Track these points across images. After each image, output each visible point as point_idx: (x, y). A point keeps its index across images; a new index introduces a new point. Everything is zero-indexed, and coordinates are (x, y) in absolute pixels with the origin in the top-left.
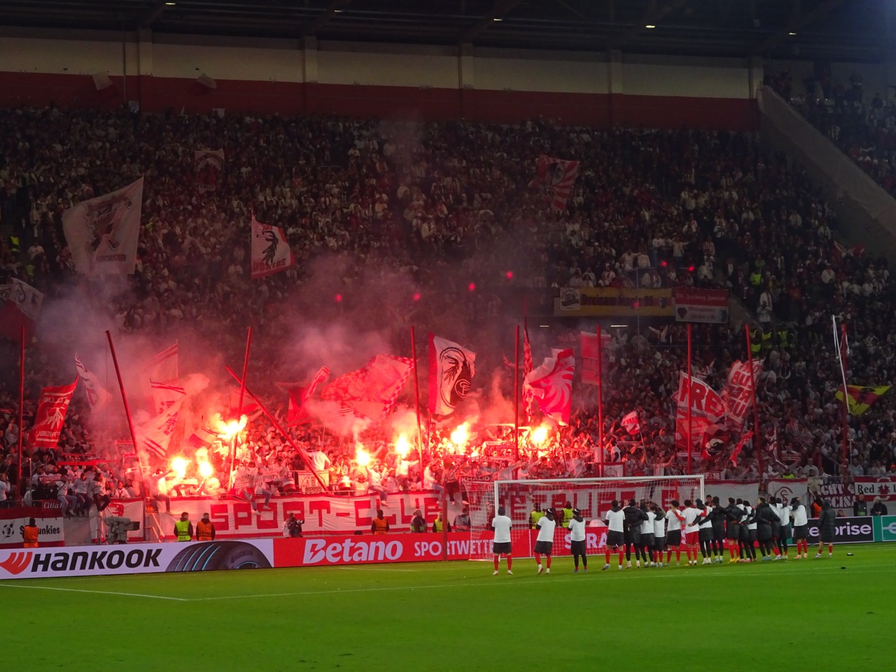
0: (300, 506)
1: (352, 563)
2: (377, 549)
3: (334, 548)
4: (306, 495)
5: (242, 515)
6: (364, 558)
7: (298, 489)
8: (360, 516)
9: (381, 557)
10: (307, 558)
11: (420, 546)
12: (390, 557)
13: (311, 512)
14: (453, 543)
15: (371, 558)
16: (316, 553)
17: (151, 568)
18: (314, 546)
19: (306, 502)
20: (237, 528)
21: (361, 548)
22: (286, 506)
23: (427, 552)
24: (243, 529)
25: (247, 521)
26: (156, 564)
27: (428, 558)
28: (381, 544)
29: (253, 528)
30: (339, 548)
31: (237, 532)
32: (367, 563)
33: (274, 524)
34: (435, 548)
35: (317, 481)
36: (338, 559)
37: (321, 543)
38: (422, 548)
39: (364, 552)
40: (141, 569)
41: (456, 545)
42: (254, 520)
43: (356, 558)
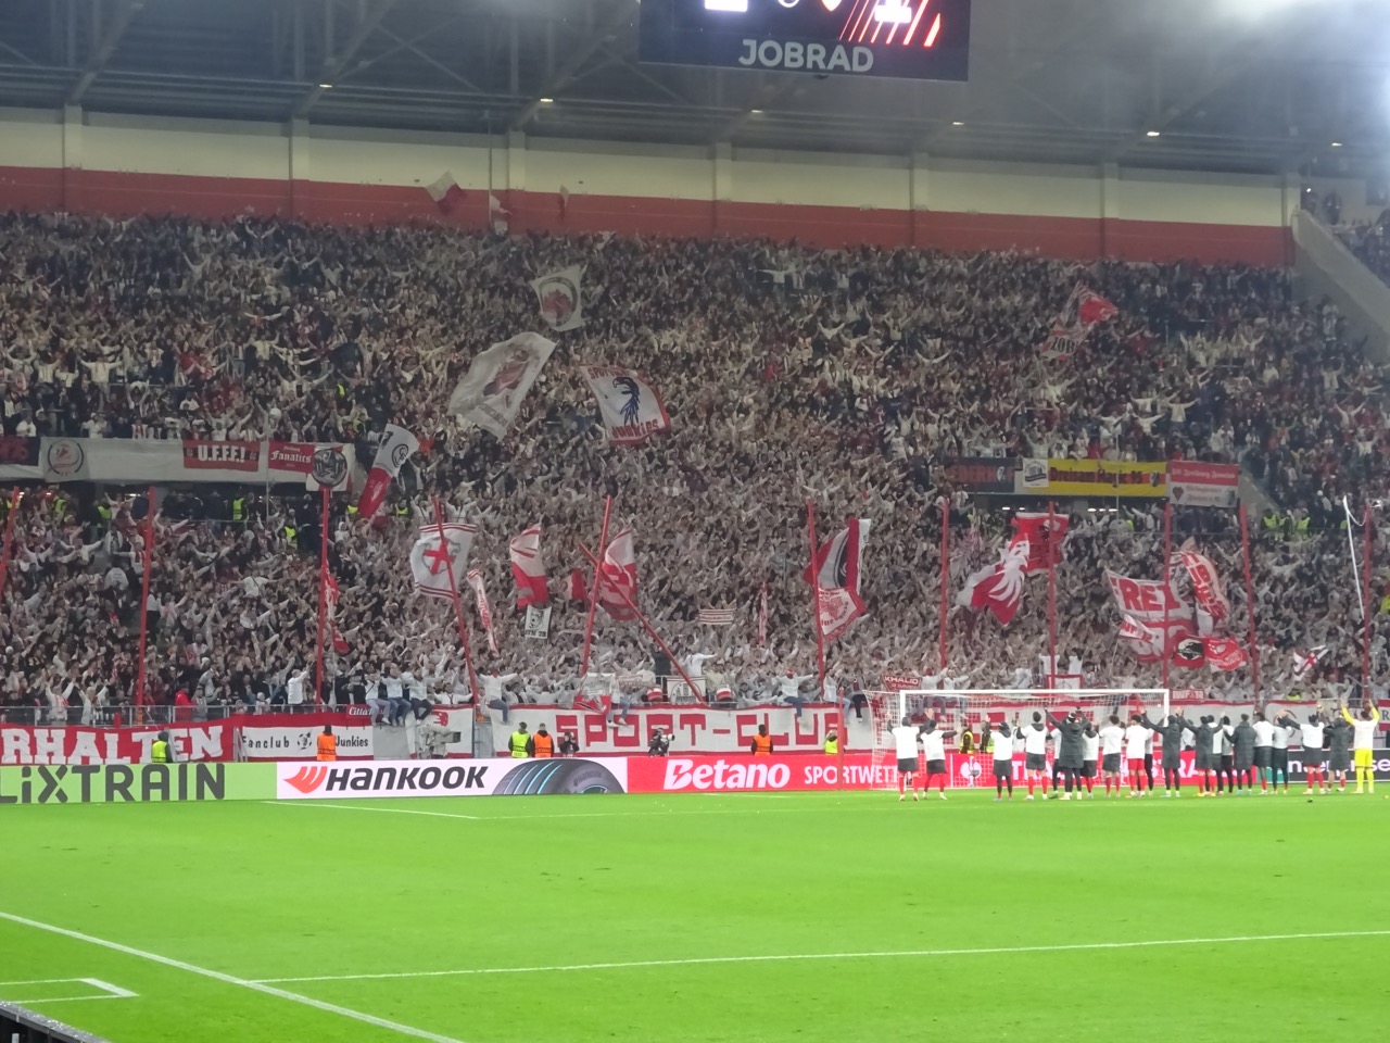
0: (668, 719)
1: (725, 789)
2: (757, 773)
3: (704, 772)
4: (676, 707)
5: (596, 728)
6: (740, 784)
7: (666, 699)
8: (744, 734)
9: (762, 784)
10: (670, 782)
11: (811, 772)
12: (773, 783)
13: (682, 728)
14: (854, 768)
15: (750, 784)
16: (680, 776)
17: (475, 790)
18: (678, 768)
19: (676, 714)
20: (588, 745)
21: (736, 772)
22: (651, 719)
23: (821, 780)
24: (596, 746)
25: (601, 737)
26: (480, 785)
27: (821, 785)
28: (762, 768)
29: (608, 745)
30: (709, 772)
31: (588, 750)
32: (745, 790)
33: (634, 741)
34: (831, 775)
35: (690, 690)
36: (707, 785)
37: (687, 764)
38: (814, 774)
39: (741, 776)
40: (462, 790)
41: (857, 771)
42: (610, 733)
43: (730, 784)
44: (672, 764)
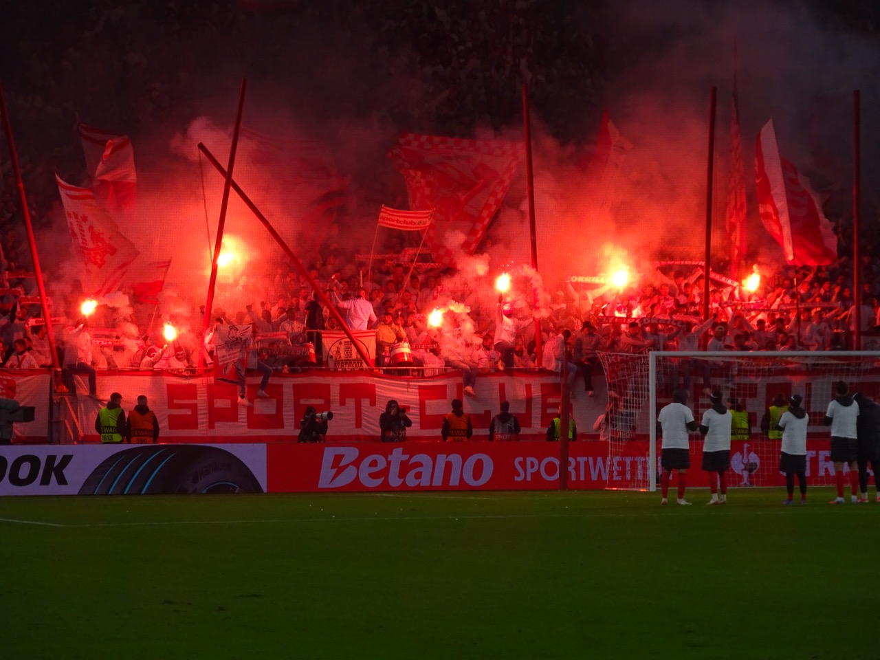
0: (324, 391)
1: (404, 488)
2: (449, 466)
3: (374, 463)
4: (336, 373)
5: (221, 403)
6: (425, 482)
7: (320, 362)
8: (428, 412)
9: (454, 481)
10: (326, 478)
11: (523, 464)
12: (470, 481)
13: (342, 403)
14: (582, 460)
15: (438, 482)
16: (340, 470)
17: (54, 488)
18: (338, 458)
19: (335, 383)
20: (211, 426)
21: (419, 465)
22: (299, 391)
23: (536, 475)
24: (222, 429)
25: (230, 415)
26: (62, 481)
27: (537, 484)
28: (455, 459)
29: (240, 427)
30: (382, 464)
31: (213, 433)
32: (431, 489)
33: (276, 420)
34: (550, 469)
35: (354, 350)
36: (379, 482)
37: (351, 453)
38: (528, 467)
39: (426, 471)
40: (35, 488)
41: (587, 464)
42: (242, 414)
43: (411, 481)
44: (329, 453)
